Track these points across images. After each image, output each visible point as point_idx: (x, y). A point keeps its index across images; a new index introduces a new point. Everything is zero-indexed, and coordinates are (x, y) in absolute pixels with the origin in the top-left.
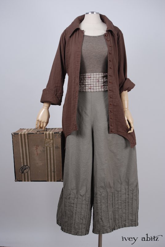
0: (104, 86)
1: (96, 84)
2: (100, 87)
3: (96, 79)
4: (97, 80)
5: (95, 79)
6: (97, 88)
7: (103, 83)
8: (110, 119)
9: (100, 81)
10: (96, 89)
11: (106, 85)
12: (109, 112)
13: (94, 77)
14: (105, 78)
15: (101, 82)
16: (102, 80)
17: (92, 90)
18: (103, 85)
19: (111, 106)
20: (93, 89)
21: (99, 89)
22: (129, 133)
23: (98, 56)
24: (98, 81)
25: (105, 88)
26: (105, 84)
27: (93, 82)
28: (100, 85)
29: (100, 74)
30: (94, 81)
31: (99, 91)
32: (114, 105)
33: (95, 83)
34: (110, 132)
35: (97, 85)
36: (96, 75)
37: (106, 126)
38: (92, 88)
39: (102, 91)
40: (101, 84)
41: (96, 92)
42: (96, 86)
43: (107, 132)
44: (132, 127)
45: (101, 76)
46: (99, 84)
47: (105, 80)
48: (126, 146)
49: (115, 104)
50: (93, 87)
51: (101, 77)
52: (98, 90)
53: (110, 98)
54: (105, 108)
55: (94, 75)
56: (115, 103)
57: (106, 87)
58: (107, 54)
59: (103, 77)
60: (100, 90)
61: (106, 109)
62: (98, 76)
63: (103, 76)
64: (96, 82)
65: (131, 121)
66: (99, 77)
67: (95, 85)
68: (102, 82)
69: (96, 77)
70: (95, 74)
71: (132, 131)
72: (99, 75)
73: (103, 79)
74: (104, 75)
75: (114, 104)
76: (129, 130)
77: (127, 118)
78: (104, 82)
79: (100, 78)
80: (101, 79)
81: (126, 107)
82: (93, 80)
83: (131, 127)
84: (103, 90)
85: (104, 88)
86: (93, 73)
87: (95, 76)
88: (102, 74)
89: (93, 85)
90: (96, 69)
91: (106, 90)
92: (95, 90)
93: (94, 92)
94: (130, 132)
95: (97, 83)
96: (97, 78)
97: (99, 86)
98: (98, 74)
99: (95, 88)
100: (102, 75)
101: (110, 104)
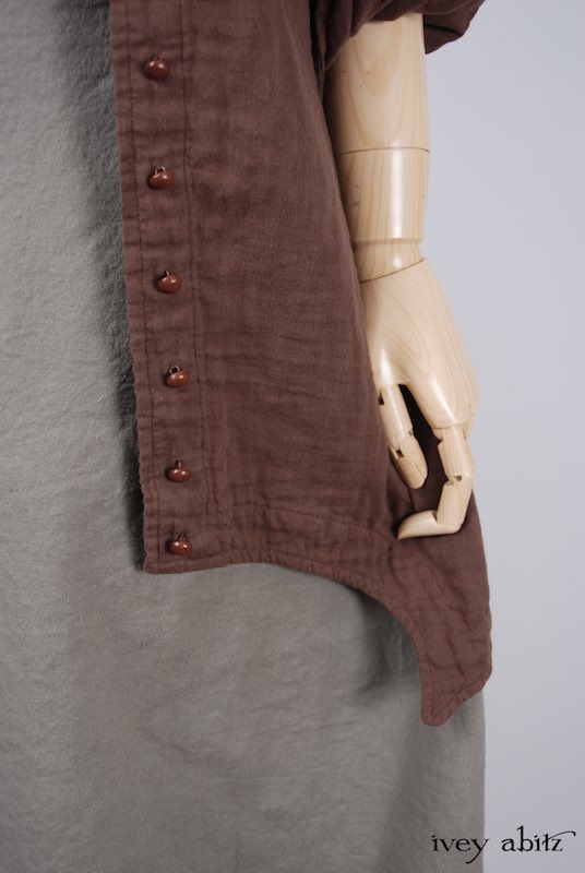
19: (165, 201)
22: (419, 540)
32: (208, 197)
34: (151, 555)
37: (105, 475)
43: (123, 551)
44: (450, 471)
48: (379, 676)
49: (229, 182)
53: (139, 82)
54: (94, 226)
56: (219, 160)
65: (440, 405)
71: (446, 519)
75: (207, 174)
76: (418, 501)
77: (399, 366)
81: (397, 232)
83: (438, 476)
94: (422, 524)
101: (142, 179)
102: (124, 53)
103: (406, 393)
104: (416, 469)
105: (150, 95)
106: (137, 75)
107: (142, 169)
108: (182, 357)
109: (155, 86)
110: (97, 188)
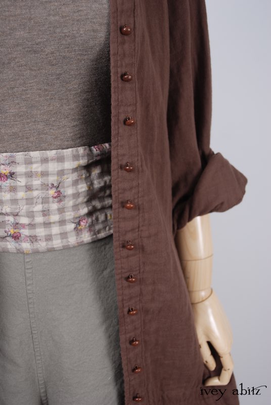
0: (90, 214)
1: (45, 213)
2: (71, 227)
3: (45, 187)
4: (52, 192)
5: (37, 182)
6: (55, 230)
7: (89, 201)
8: (126, 379)
9: (70, 191)
10: (49, 238)
11: (103, 208)
12: (124, 345)
13: (29, 175)
14: (96, 172)
15: (76, 195)
16: (83, 187)
17: (26, 246)
18: (84, 210)
19: (134, 318)
20: (33, 239)
21: (64, 235)
23: (48, 50)
24: (59, 197)
25: (97, 227)
26: (98, 204)
27: (30, 201)
28: (69, 215)
29: (68, 152)
30: (35, 193)
31: (66, 248)
33: (39, 208)
35: (55, 218)
36: (45, 160)
38: (25, 232)
39: (81, 244)
40: (76, 207)
41: (51, 250)
42: (47, 225)
45: (75, 164)
46: (61, 211)
47: (97, 184)
49: (155, 306)
50: (32, 226)
51: (75, 170)
52: (57, 243)
55: (29, 162)
57: (102, 218)
58: (102, 35)
59: (88, 168)
60: (72, 240)
61: (107, 329)
62: (53, 167)
63: (83, 162)
64: (45, 201)
66: (61, 173)
67: (39, 219)
68: (81, 199)
69: (44, 174)
70: (35, 154)
72: (60, 159)
73: (88, 179)
74: (90, 154)
78: (92, 196)
79: (70, 178)
80: (75, 183)
82: (29, 188)
84: (87, 237)
85: (91, 226)
86: (27, 149)
87: (37, 167)
88: (81, 150)
89: (31, 215)
90: (40, 126)
91: (102, 235)
92: (42, 245)
93: (36, 252)
94: (214, 382)
95: (54, 206)
96: (52, 179)
97: (62, 222)
98: (52, 153)
99: (41, 232)
100: (76, 157)
101: (126, 313)
102: (120, 276)
103: (210, 344)
104: (212, 365)
105: (129, 286)
106: (125, 282)
107: (126, 310)
108: (139, 361)
109: (131, 284)
110: (105, 309)
